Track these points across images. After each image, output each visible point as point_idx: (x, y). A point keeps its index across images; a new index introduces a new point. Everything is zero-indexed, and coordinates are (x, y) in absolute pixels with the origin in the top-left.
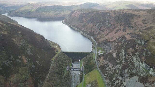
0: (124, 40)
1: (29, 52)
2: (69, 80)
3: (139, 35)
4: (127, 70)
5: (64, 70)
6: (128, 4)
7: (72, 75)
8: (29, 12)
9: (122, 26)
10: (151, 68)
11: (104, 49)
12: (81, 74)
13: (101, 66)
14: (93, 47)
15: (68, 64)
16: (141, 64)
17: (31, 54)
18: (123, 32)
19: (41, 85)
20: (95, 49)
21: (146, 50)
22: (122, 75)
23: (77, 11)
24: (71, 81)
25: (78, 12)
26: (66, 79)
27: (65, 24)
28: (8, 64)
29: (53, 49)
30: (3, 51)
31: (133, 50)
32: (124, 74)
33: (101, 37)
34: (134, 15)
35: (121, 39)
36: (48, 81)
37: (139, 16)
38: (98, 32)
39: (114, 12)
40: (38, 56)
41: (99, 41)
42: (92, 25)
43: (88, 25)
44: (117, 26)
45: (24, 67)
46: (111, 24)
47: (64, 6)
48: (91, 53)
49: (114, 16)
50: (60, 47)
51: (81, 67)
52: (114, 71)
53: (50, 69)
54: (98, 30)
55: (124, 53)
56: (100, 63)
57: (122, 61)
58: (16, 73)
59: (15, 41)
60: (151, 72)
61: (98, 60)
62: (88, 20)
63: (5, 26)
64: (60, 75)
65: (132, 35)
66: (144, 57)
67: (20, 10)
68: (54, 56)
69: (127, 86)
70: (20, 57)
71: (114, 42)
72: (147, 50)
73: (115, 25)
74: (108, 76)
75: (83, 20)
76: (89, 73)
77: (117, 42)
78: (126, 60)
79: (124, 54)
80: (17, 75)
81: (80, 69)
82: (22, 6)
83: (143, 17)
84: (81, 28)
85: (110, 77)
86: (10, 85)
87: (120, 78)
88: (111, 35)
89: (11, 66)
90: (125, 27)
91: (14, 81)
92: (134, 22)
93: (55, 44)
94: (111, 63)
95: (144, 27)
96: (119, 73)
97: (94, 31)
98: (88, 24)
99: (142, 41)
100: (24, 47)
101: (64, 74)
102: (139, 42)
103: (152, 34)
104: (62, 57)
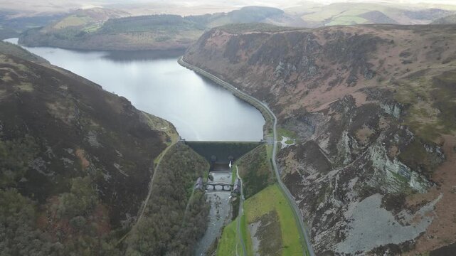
0: (349, 106)
1: (93, 140)
2: (202, 215)
3: (387, 93)
4: (353, 182)
5: (189, 188)
6: (367, 11)
7: (210, 201)
8: (82, 33)
9: (345, 70)
10: (414, 173)
11: (297, 132)
12: (235, 199)
13: (289, 175)
14: (268, 129)
15: (199, 172)
16: (388, 163)
17: (98, 144)
18: (349, 86)
19: (129, 224)
20: (271, 134)
21: (402, 127)
22: (341, 195)
23: (221, 29)
24: (207, 215)
25: (224, 33)
26: (193, 210)
27: (187, 68)
28: (41, 168)
29: (155, 134)
30: (27, 136)
31: (371, 132)
32: (346, 192)
33: (288, 101)
34: (378, 40)
35: (341, 105)
36: (148, 215)
37: (392, 42)
38: (280, 87)
39: (326, 32)
40: (118, 152)
41: (284, 112)
42: (262, 69)
43: (252, 70)
44: (334, 70)
45: (83, 177)
46: (316, 65)
47: (183, 17)
48: (261, 143)
49: (323, 42)
50: (175, 128)
51: (233, 181)
52: (320, 187)
53: (151, 186)
54: (281, 81)
55: (347, 139)
56: (284, 168)
57: (343, 159)
58: (62, 192)
59: (54, 110)
60: (413, 184)
61: (280, 163)
62: (253, 55)
63: (24, 70)
64: (177, 201)
65: (370, 93)
66: (396, 145)
67: (55, 27)
68: (161, 152)
69: (353, 220)
70: (70, 151)
71: (323, 114)
72: (405, 127)
73: (326, 68)
74: (305, 199)
75: (239, 57)
76: (256, 196)
77: (330, 112)
78: (354, 156)
79: (347, 143)
80: (67, 196)
81: (232, 186)
82: (59, 17)
83: (401, 46)
84: (233, 77)
85: (312, 201)
86: (50, 220)
87: (337, 203)
88: (316, 94)
89: (50, 175)
90: (353, 74)
91: (59, 211)
92: (378, 60)
93: (161, 121)
94: (314, 167)
95: (404, 73)
96: (334, 191)
97: (270, 87)
98: (253, 67)
99: (394, 108)
100: (80, 126)
101: (188, 199)
102: (387, 109)
103: (420, 88)
104: (182, 154)
